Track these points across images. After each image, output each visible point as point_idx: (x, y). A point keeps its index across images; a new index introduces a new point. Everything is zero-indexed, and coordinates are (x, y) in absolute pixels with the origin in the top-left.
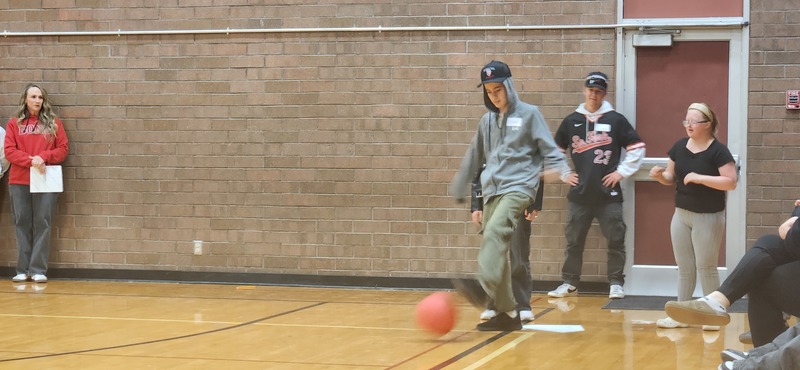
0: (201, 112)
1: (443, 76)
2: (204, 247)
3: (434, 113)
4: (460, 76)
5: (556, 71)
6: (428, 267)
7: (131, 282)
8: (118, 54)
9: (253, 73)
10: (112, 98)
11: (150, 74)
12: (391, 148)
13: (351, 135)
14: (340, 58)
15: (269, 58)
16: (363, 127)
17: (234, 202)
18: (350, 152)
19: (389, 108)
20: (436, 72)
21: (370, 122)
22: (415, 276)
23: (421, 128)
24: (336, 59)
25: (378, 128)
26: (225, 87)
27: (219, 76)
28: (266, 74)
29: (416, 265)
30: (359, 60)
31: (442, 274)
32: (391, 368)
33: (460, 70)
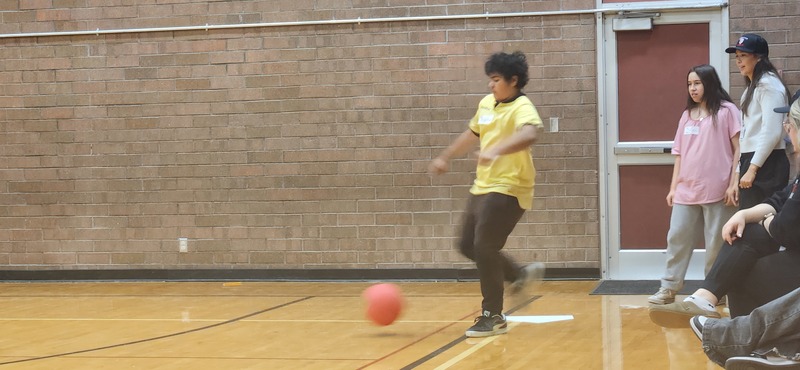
0: (182, 109)
1: (424, 65)
2: (189, 244)
3: (416, 103)
4: (440, 65)
5: (536, 57)
6: (414, 257)
7: (117, 282)
8: (97, 54)
9: (233, 69)
10: (93, 97)
11: (130, 73)
12: (374, 140)
13: (333, 128)
14: (320, 51)
15: (249, 53)
16: (345, 119)
17: (218, 199)
18: (333, 145)
19: (370, 100)
20: (417, 62)
21: (352, 114)
22: (401, 267)
23: (404, 119)
24: (316, 53)
25: (360, 120)
26: (206, 84)
27: (199, 72)
28: (247, 69)
29: (402, 256)
30: (339, 52)
31: (428, 265)
32: (377, 361)
33: (441, 60)
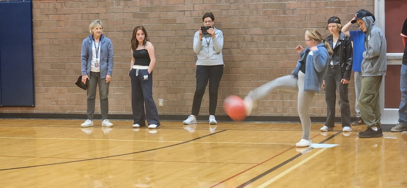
0: (162, 33)
1: (284, 13)
2: (164, 102)
3: (280, 32)
4: (293, 13)
5: (343, 9)
6: (278, 111)
7: (127, 121)
8: (119, 6)
9: (188, 13)
10: (116, 27)
11: (135, 15)
12: (259, 51)
13: (238, 45)
14: (232, 5)
15: (195, 6)
16: (244, 40)
17: (179, 79)
18: (238, 53)
19: (258, 30)
20: (281, 11)
21: (248, 38)
22: (272, 115)
23: (274, 40)
24: (230, 6)
25: (252, 41)
26: (174, 21)
27: (170, 15)
28: (194, 14)
29: (272, 110)
30: (241, 6)
31: (285, 115)
32: (259, 164)
33: (293, 10)
